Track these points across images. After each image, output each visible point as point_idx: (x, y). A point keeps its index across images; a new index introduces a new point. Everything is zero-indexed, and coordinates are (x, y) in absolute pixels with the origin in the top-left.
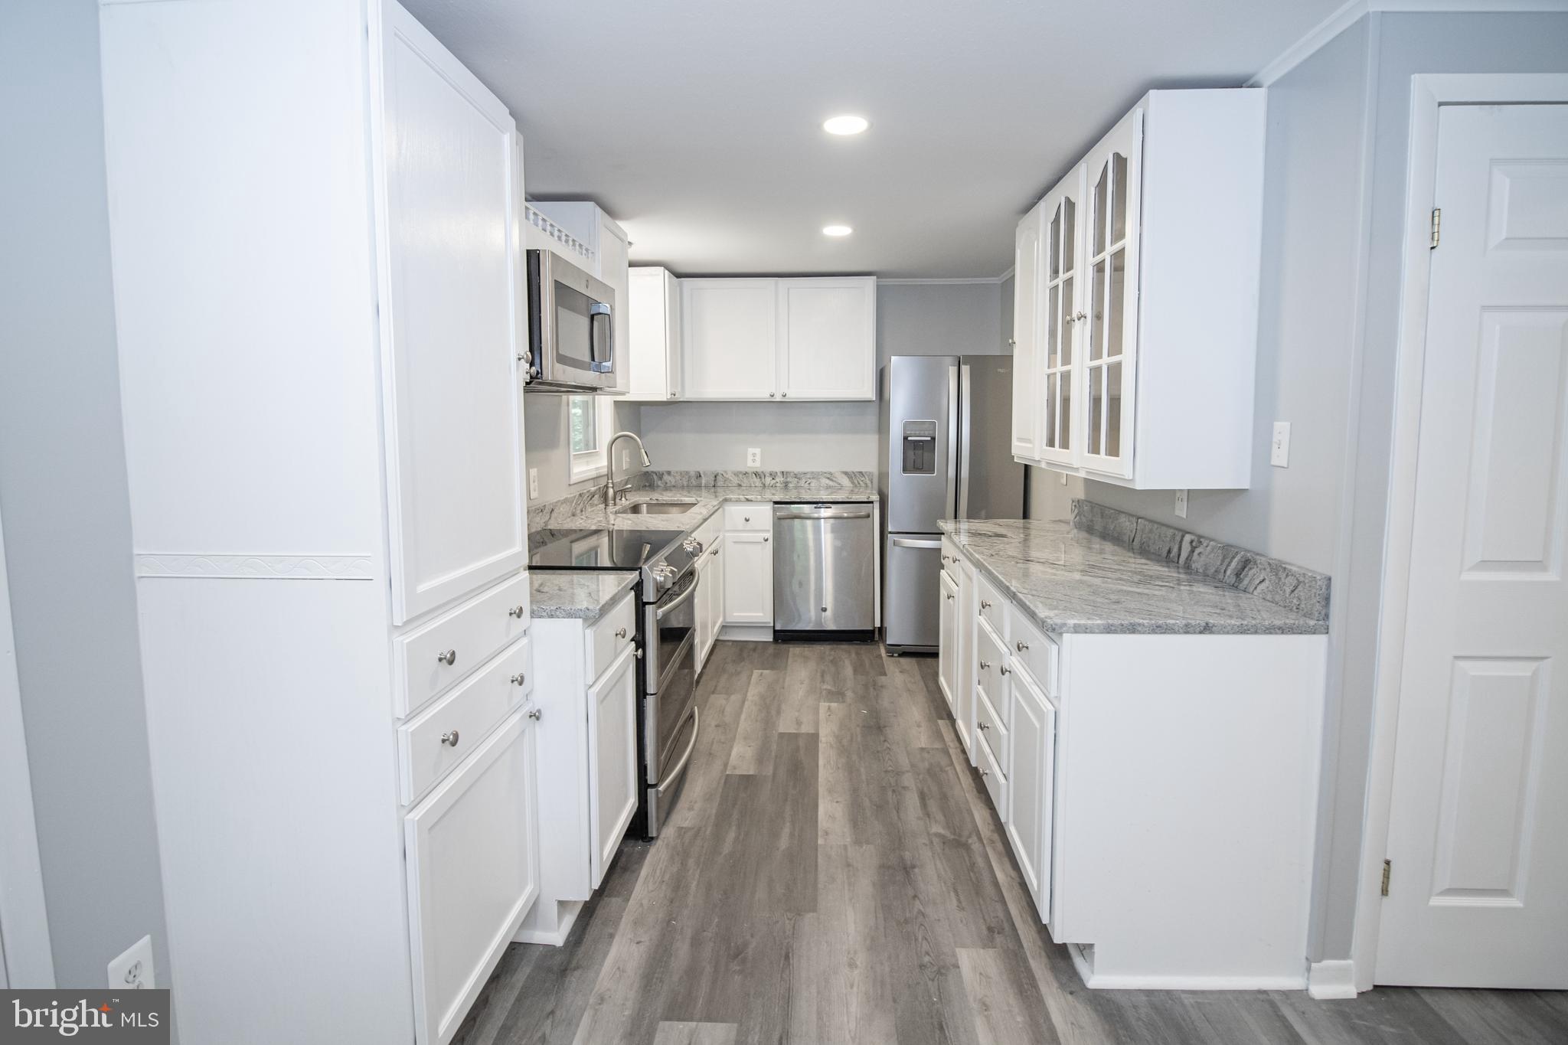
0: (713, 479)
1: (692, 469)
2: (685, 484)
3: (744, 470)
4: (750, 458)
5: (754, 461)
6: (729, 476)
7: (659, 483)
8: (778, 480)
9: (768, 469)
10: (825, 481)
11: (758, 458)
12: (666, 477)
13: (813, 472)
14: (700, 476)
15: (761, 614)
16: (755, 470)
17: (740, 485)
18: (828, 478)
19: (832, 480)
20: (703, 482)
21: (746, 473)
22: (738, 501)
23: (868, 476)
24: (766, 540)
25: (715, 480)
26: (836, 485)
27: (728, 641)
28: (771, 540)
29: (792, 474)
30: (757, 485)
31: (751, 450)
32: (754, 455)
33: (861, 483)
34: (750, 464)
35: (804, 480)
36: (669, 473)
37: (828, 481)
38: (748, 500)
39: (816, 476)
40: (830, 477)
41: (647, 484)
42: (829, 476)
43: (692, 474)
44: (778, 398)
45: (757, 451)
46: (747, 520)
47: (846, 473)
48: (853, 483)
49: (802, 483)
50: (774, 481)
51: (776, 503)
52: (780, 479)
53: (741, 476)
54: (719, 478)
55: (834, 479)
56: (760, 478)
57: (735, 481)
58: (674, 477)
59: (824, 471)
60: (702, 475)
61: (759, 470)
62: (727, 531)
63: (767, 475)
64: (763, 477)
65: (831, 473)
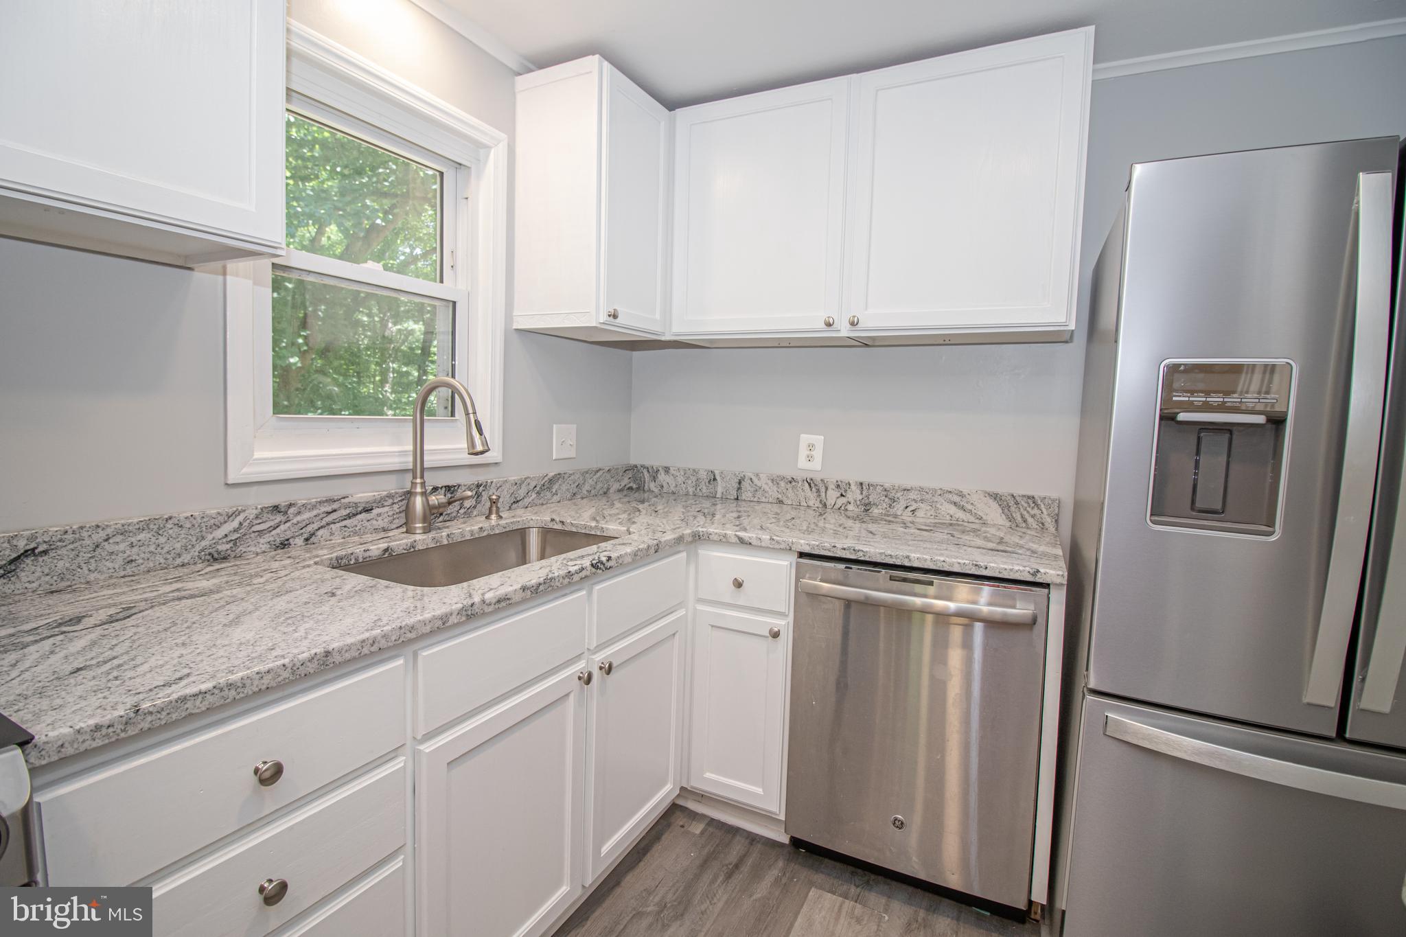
0: (736, 485)
1: (703, 465)
2: (691, 490)
3: (789, 474)
4: (803, 452)
5: (810, 458)
6: (763, 482)
7: (652, 485)
8: (850, 496)
9: (833, 476)
10: (948, 510)
11: (818, 454)
12: (662, 477)
13: (921, 490)
14: (715, 479)
15: (760, 791)
16: (809, 476)
17: (780, 502)
18: (955, 503)
19: (963, 508)
20: (720, 490)
21: (793, 480)
22: (723, 541)
23: (1049, 507)
24: (775, 635)
25: (739, 489)
26: (972, 519)
27: (703, 816)
28: (787, 638)
29: (879, 489)
30: (811, 503)
31: (805, 439)
32: (811, 447)
33: (1030, 520)
34: (802, 463)
35: (903, 504)
36: (667, 470)
37: (953, 510)
38: (742, 541)
39: (927, 495)
40: (959, 499)
41: (634, 486)
42: (956, 499)
43: (703, 475)
44: (844, 331)
45: (818, 440)
46: (738, 584)
47: (995, 497)
48: (1011, 519)
49: (898, 508)
50: (843, 500)
51: (802, 555)
52: (854, 494)
53: (782, 484)
54: (746, 484)
55: (969, 507)
56: (818, 491)
57: (773, 492)
58: (675, 477)
59: (947, 487)
60: (718, 477)
61: (818, 477)
62: (701, 601)
63: (831, 486)
64: (823, 490)
65: (961, 494)
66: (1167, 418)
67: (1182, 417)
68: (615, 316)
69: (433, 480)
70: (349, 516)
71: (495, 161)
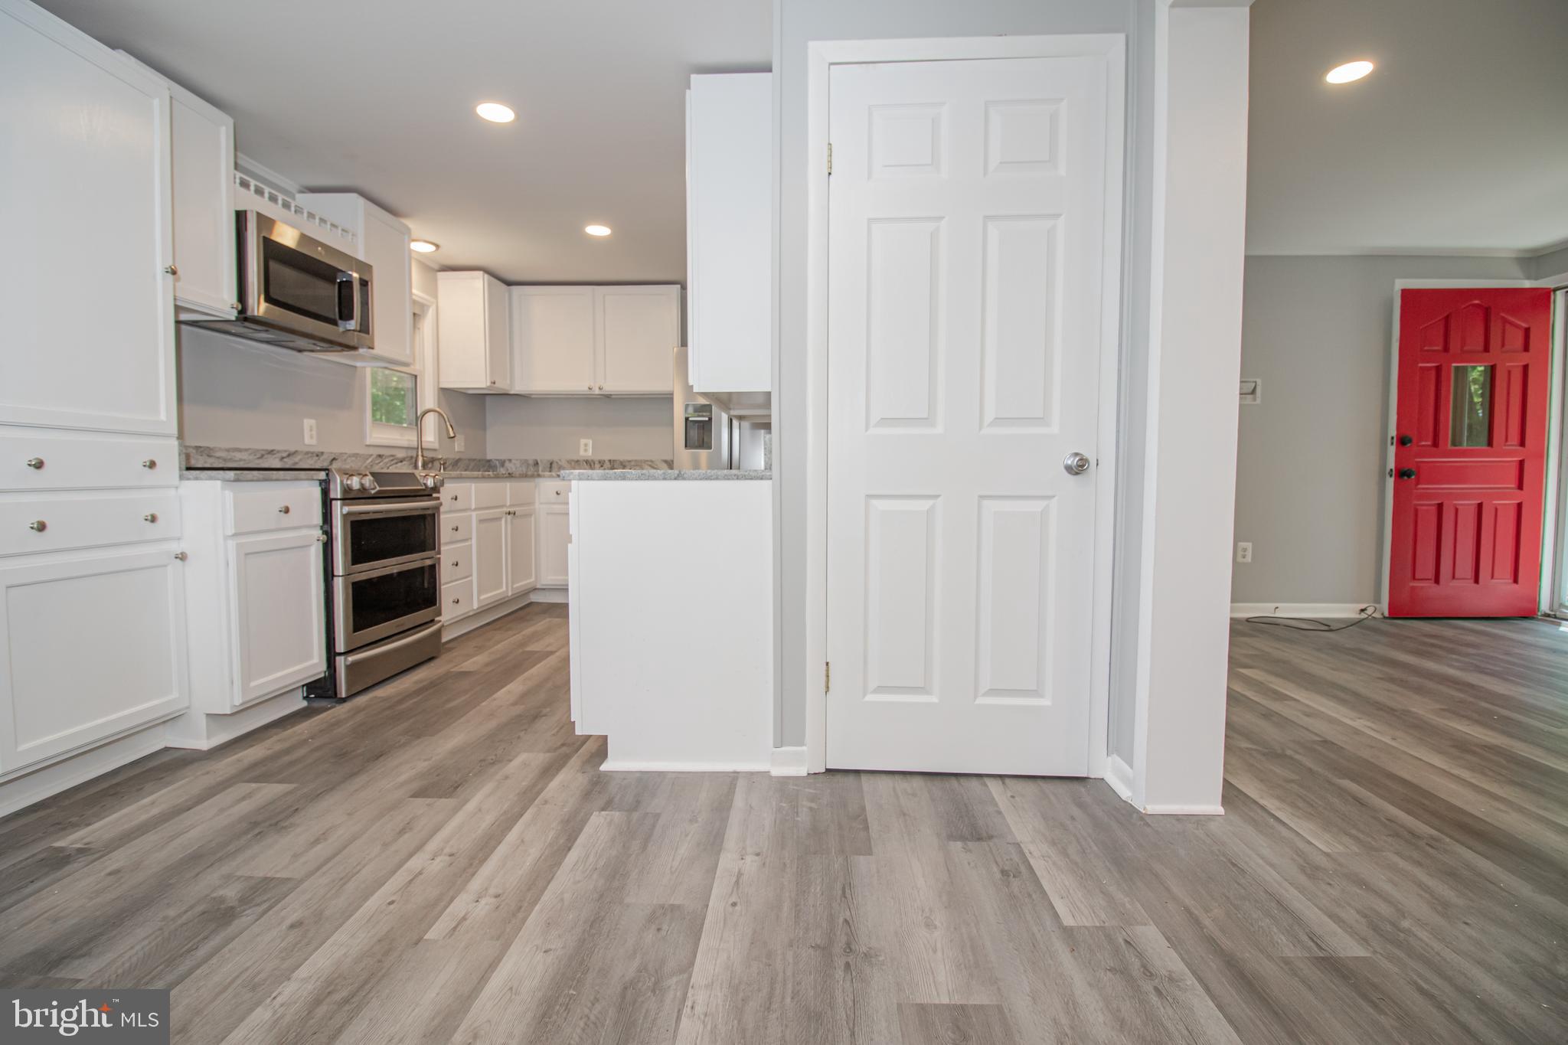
1: (531, 456)
2: (524, 471)
3: (575, 458)
4: (582, 448)
5: (586, 450)
6: (563, 463)
7: (501, 469)
8: (605, 466)
9: (597, 458)
11: (589, 448)
12: (507, 464)
13: (636, 461)
14: (537, 463)
16: (585, 459)
19: (653, 467)
20: (541, 467)
21: (578, 461)
25: (551, 465)
29: (618, 462)
31: (583, 441)
32: (586, 445)
34: (582, 453)
35: (628, 467)
36: (510, 460)
39: (638, 463)
41: (490, 470)
42: (650, 463)
43: (531, 462)
44: (597, 392)
45: (589, 442)
46: (558, 494)
47: (665, 461)
50: (602, 468)
52: (607, 466)
53: (573, 463)
54: (554, 465)
55: (655, 466)
56: (590, 465)
57: (568, 468)
58: (515, 464)
59: (646, 459)
60: (539, 462)
61: (589, 459)
62: (541, 503)
63: (596, 462)
64: (592, 464)
65: (652, 461)
66: (687, 419)
67: (690, 419)
68: (494, 383)
69: (427, 454)
70: (396, 463)
71: (430, 314)
